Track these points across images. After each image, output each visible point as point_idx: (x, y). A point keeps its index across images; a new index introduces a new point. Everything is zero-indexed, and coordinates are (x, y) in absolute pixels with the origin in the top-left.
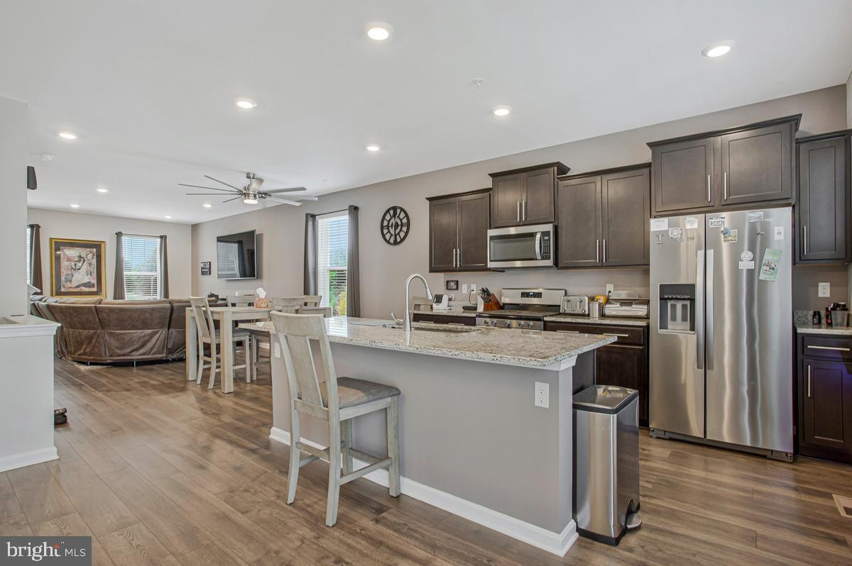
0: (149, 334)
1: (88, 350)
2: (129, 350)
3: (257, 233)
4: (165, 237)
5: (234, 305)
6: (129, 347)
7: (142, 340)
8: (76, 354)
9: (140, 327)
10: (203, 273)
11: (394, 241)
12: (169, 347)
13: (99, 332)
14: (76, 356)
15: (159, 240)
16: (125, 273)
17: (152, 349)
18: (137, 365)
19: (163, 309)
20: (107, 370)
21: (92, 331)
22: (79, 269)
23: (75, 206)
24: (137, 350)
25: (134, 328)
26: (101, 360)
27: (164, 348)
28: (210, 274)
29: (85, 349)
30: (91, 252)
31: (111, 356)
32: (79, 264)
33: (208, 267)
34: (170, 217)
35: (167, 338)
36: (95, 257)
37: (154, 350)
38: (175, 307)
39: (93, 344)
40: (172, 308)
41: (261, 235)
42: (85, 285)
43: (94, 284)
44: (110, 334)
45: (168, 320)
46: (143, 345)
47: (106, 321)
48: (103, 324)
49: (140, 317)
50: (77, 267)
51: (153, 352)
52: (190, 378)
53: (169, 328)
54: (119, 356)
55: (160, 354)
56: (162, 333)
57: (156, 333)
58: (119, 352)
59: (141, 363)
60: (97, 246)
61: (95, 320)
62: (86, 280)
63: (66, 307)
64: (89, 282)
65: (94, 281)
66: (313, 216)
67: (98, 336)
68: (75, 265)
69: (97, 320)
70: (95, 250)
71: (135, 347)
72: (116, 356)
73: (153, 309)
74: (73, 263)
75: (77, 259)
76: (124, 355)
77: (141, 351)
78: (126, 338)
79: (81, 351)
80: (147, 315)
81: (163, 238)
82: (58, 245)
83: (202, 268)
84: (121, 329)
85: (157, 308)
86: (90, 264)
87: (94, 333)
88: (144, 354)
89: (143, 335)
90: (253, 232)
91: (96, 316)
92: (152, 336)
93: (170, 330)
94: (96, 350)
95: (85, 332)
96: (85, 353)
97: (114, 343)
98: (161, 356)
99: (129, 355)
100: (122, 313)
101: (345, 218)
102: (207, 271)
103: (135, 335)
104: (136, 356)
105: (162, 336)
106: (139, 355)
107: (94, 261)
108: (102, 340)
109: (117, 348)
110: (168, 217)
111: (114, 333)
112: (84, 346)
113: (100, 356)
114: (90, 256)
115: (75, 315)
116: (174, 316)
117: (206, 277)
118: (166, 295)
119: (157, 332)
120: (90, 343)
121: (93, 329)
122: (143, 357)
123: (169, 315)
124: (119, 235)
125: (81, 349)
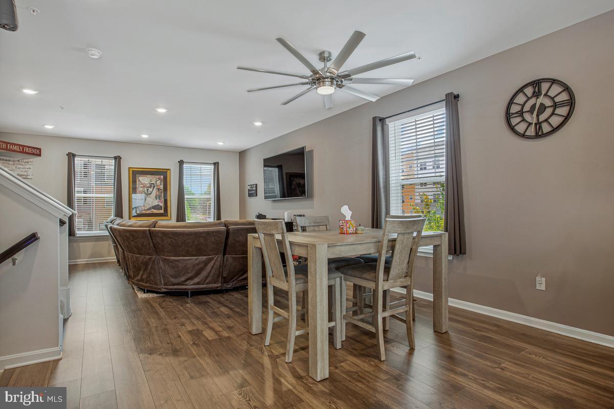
0: (203, 262)
1: (144, 277)
2: (183, 279)
3: (307, 150)
4: (218, 163)
5: (304, 229)
6: (184, 275)
7: (197, 268)
8: (135, 279)
9: (194, 253)
10: (250, 195)
11: (537, 133)
12: (224, 275)
13: (154, 257)
14: (135, 281)
15: (213, 167)
16: (186, 197)
17: (207, 277)
18: (191, 296)
19: (218, 232)
20: (161, 300)
21: (148, 257)
22: (150, 194)
23: (145, 136)
24: (191, 278)
25: (188, 254)
26: (156, 288)
27: (219, 277)
28: (256, 195)
29: (142, 275)
30: (159, 179)
31: (165, 284)
32: (151, 190)
33: (255, 189)
34: (222, 143)
35: (223, 266)
36: (162, 183)
37: (210, 279)
38: (231, 232)
39: (149, 270)
40: (228, 231)
41: (311, 152)
42: (155, 207)
43: (161, 207)
44: (165, 260)
45: (223, 245)
46: (198, 274)
47: (160, 246)
48: (157, 249)
49: (193, 242)
50: (149, 192)
51: (207, 281)
52: (254, 331)
53: (224, 255)
54: (174, 285)
55: (215, 283)
56: (217, 259)
57: (210, 260)
58: (173, 280)
59: (196, 293)
60: (163, 174)
61: (149, 244)
62: (156, 203)
63: (123, 230)
64: (158, 205)
65: (162, 204)
66: (382, 120)
67: (154, 261)
68: (148, 190)
69: (152, 245)
70: (162, 177)
71: (189, 275)
72: (170, 285)
73: (208, 233)
74: (146, 189)
75: (148, 185)
76: (178, 284)
77: (196, 280)
78: (180, 265)
79: (139, 277)
80: (202, 240)
81: (216, 164)
82: (136, 173)
83: (249, 190)
84: (175, 256)
85: (213, 232)
86: (159, 189)
87: (150, 259)
88: (198, 283)
89: (197, 262)
90: (303, 148)
91: (151, 241)
92: (206, 263)
93: (226, 256)
94: (152, 277)
95: (141, 258)
96: (142, 280)
97: (169, 271)
98: (216, 285)
99: (183, 285)
100: (177, 238)
101: (440, 112)
102: (253, 193)
103: (189, 262)
104: (190, 286)
105: (218, 264)
106: (193, 285)
107: (162, 187)
108: (156, 267)
109: (172, 277)
110: (220, 144)
111: (168, 259)
112: (141, 272)
113: (156, 284)
114: (158, 182)
115: (132, 239)
116: (230, 240)
117: (253, 199)
118: (219, 218)
119: (212, 259)
120: (146, 269)
121: (149, 254)
122: (197, 286)
123: (224, 240)
124: (181, 163)
125: (138, 275)
